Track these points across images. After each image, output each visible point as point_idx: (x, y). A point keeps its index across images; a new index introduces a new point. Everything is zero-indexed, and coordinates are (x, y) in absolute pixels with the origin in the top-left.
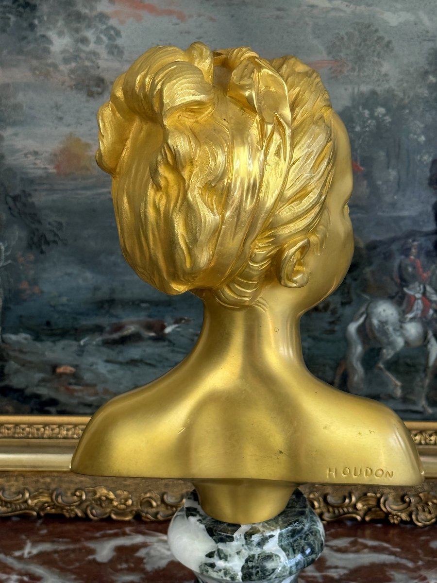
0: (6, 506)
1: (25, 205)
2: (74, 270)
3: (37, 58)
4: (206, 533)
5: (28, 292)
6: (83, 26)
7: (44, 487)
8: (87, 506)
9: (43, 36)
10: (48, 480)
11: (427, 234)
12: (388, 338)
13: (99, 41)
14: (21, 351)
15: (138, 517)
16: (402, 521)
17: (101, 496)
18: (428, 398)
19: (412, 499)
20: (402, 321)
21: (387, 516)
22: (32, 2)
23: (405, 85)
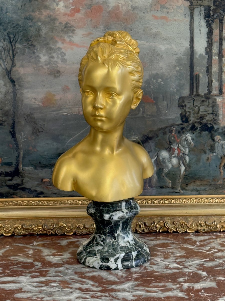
0: (25, 231)
1: (31, 118)
2: (50, 142)
3: (36, 64)
5: (32, 151)
6: (52, 52)
7: (39, 223)
8: (56, 230)
9: (38, 56)
11: (179, 125)
12: (166, 164)
13: (58, 57)
14: (29, 173)
15: (75, 233)
16: (174, 232)
17: (61, 226)
18: (181, 187)
19: (177, 223)
21: (168, 230)
22: (34, 44)
23: (168, 71)
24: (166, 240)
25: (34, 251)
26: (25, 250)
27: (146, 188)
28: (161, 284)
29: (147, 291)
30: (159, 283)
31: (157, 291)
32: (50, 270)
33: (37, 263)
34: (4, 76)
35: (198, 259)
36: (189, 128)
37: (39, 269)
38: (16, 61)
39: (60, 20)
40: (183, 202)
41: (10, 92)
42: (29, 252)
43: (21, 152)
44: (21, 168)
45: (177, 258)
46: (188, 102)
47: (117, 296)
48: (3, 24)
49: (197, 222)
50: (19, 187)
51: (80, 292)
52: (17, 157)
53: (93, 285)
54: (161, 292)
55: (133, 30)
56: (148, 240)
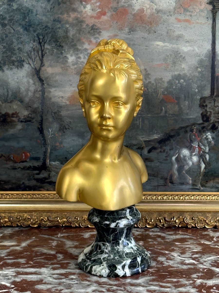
0: (51, 223)
1: (58, 115)
2: (75, 138)
3: (63, 64)
5: (59, 146)
6: (79, 52)
7: (64, 215)
8: (80, 223)
9: (66, 56)
11: (199, 124)
12: (187, 162)
13: (84, 58)
14: (56, 168)
16: (193, 227)
17: (85, 219)
18: (201, 184)
19: (196, 219)
20: (191, 155)
21: (187, 225)
22: (62, 45)
23: (190, 72)
24: (185, 235)
25: (58, 243)
26: (50, 241)
27: (167, 184)
28: (175, 280)
29: (161, 286)
30: (173, 278)
31: (170, 287)
32: (71, 262)
33: (59, 255)
34: (33, 75)
35: (214, 255)
36: (209, 127)
37: (61, 260)
38: (45, 61)
39: (87, 22)
40: (203, 199)
41: (38, 90)
42: (53, 244)
43: (49, 148)
44: (49, 163)
45: (193, 253)
46: (209, 102)
47: (132, 290)
48: (33, 26)
49: (215, 218)
50: (46, 181)
51: (98, 285)
52: (44, 152)
54: (174, 288)
55: (157, 33)
56: (167, 234)
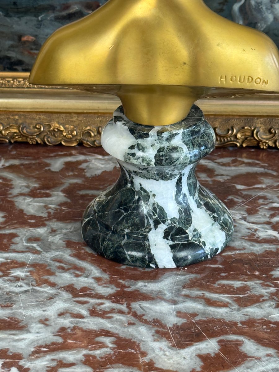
4: (129, 132)
7: (13, 122)
8: (45, 136)
10: (17, 117)
15: (81, 144)
17: (54, 128)
19: (276, 131)
20: (272, 2)
21: (259, 143)
24: (255, 165)
28: (237, 284)
29: (210, 302)
30: (235, 278)
31: (228, 303)
32: (18, 233)
45: (272, 212)
47: (144, 313)
51: (71, 296)
53: (98, 280)
54: (236, 306)
56: (219, 163)
